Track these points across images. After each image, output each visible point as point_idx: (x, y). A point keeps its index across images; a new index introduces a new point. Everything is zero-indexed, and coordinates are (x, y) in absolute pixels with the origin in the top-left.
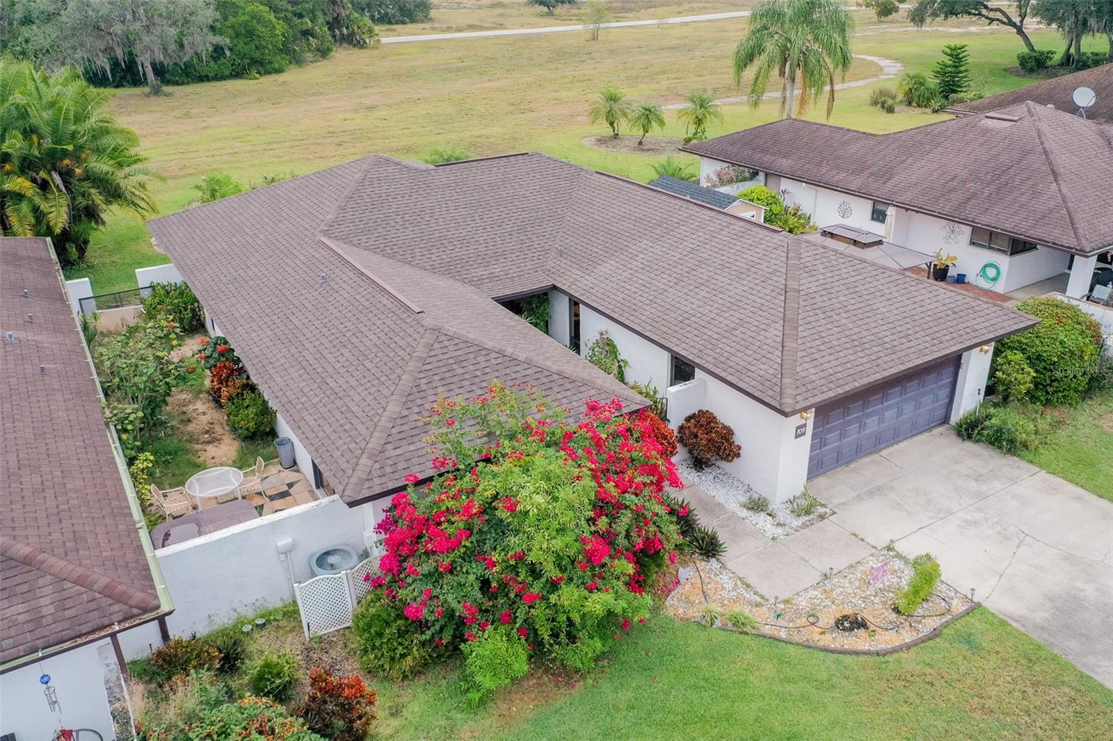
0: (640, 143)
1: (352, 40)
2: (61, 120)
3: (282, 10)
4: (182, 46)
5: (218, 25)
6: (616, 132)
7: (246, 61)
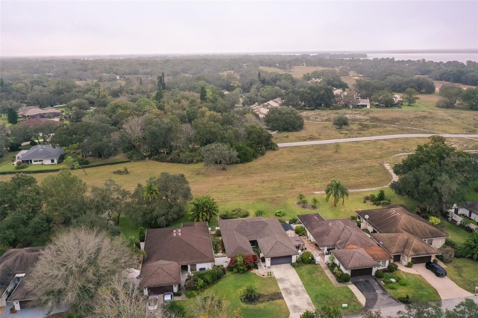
2: (211, 206)
7: (244, 160)
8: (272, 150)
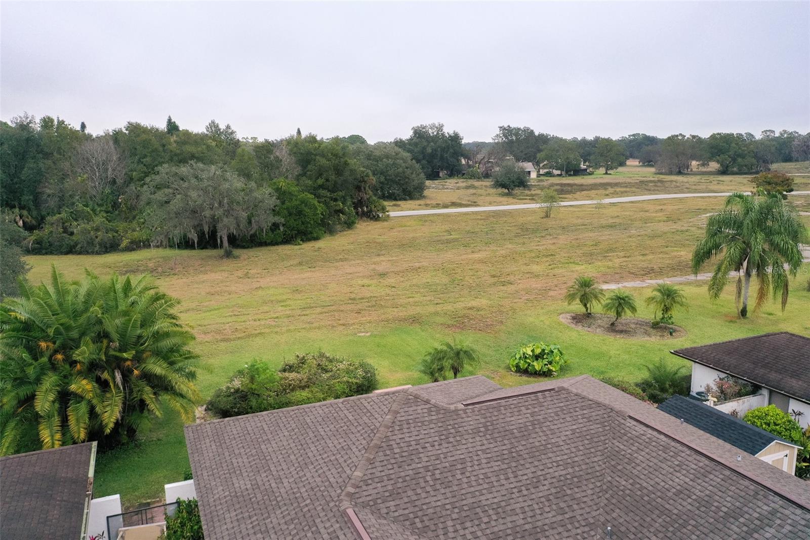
0: (613, 324)
1: (372, 216)
2: (130, 328)
3: (322, 196)
4: (250, 222)
5: (277, 208)
6: (589, 311)
7: (294, 232)
8: (371, 219)
